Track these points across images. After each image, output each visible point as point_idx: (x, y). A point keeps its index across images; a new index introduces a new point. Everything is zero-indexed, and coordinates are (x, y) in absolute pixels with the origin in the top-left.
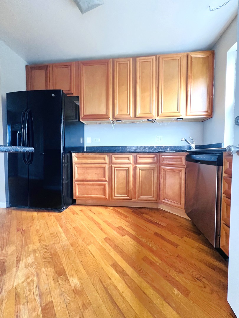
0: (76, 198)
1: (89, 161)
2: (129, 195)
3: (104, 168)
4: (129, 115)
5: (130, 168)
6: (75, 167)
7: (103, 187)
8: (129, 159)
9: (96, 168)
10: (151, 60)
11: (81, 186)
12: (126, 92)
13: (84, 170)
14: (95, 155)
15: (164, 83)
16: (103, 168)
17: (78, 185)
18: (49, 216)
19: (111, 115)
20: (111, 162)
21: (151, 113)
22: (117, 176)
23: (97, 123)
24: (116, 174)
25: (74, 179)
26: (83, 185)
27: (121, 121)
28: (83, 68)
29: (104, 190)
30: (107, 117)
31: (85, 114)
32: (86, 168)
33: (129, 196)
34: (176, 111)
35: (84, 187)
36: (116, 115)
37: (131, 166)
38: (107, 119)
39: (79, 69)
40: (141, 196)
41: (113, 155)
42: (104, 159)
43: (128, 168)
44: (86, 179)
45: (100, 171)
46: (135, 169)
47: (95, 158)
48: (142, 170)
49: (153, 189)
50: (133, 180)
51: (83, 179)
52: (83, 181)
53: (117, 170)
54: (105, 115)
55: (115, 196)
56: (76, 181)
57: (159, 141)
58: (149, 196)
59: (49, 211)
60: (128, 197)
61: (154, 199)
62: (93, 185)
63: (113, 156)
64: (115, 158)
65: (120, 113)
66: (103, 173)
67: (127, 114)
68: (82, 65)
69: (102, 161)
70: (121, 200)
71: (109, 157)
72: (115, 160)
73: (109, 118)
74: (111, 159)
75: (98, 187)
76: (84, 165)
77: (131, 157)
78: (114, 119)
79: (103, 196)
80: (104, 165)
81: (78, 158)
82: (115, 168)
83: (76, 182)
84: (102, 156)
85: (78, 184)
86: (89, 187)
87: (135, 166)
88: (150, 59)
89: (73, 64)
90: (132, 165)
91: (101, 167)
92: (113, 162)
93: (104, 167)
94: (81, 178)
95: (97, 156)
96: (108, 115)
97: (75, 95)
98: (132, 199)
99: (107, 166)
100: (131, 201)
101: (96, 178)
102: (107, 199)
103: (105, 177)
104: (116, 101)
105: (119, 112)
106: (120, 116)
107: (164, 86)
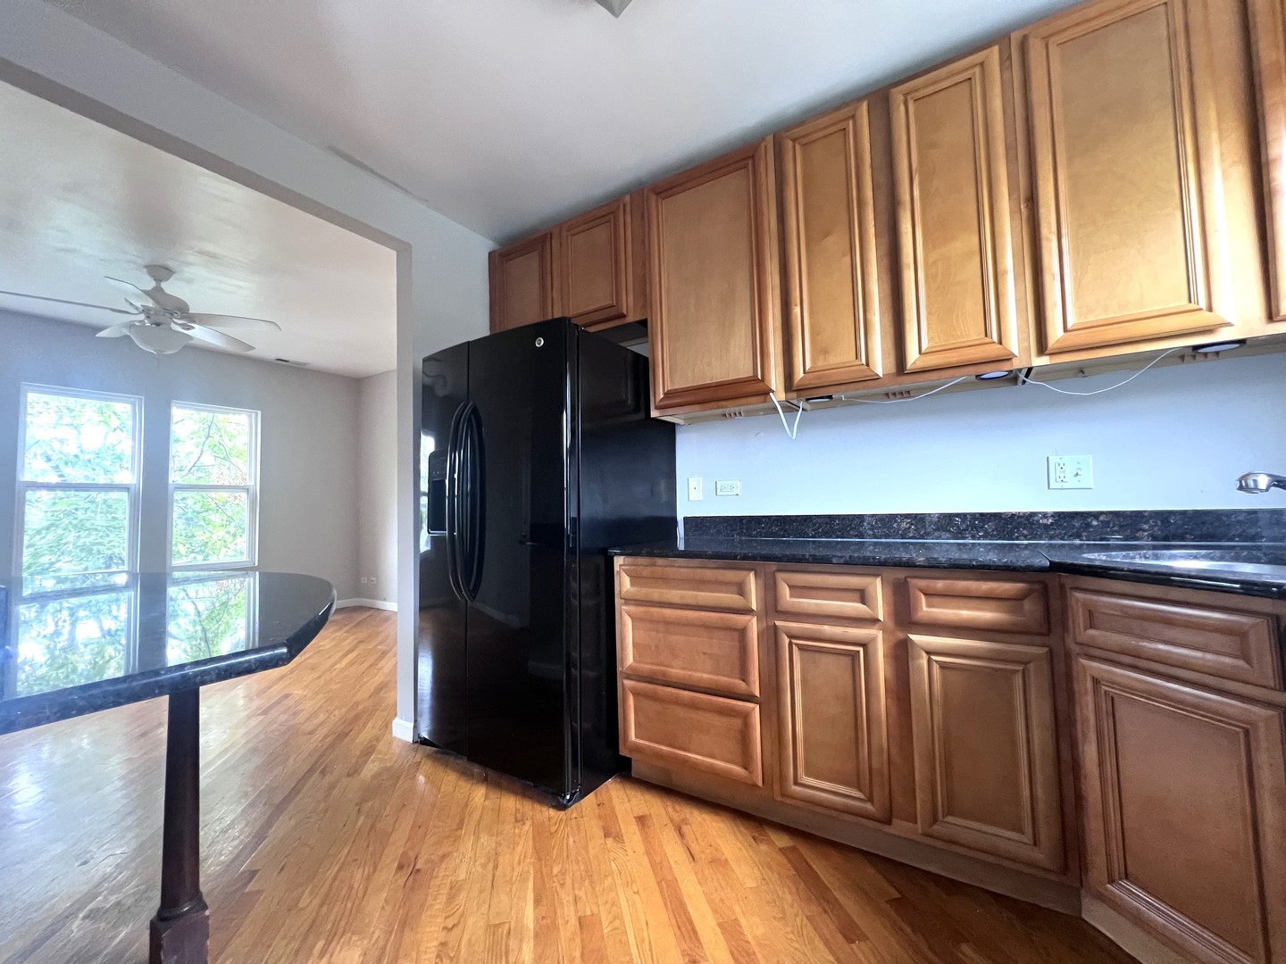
0: (631, 750)
1: (675, 595)
2: (876, 794)
3: (742, 632)
4: (868, 365)
5: (871, 648)
6: (623, 613)
7: (738, 722)
8: (863, 595)
9: (708, 627)
10: (977, 70)
11: (645, 703)
12: (848, 259)
13: (658, 631)
14: (699, 570)
15: (1070, 159)
16: (736, 630)
17: (634, 694)
18: (517, 821)
19: (776, 380)
20: (772, 607)
21: (995, 338)
22: (804, 681)
23: (725, 415)
24: (795, 668)
25: (619, 669)
26: (654, 697)
27: (830, 397)
28: (657, 206)
29: (744, 737)
30: (758, 387)
31: (669, 387)
32: (667, 623)
33: (870, 799)
34: (1183, 303)
35: (657, 707)
36: (802, 375)
37: (880, 635)
38: (761, 398)
39: (646, 215)
40: (950, 819)
41: (778, 571)
42: (741, 589)
43: (864, 645)
44: (664, 674)
45: (723, 646)
46: (901, 654)
47: (700, 584)
48: (943, 666)
49: (1026, 793)
50: (893, 711)
51: (655, 672)
52: (651, 679)
53: (802, 648)
54: (753, 379)
55: (796, 783)
56: (628, 677)
57: (1072, 482)
58: (1006, 828)
59: (524, 793)
60: (869, 806)
61: (1040, 856)
62: (693, 706)
63: (780, 576)
64: (789, 586)
65: (821, 364)
66: (736, 653)
67: (858, 362)
68: (653, 198)
69: (729, 598)
70: (834, 813)
71: (761, 582)
72: (791, 596)
73: (767, 392)
74: (770, 590)
75: (716, 720)
76: (656, 611)
77: (878, 588)
78: (795, 395)
79: (737, 769)
80: (740, 619)
81: (635, 579)
82: (790, 637)
83: (627, 683)
84: (731, 575)
85: (636, 694)
86: (681, 712)
87: (901, 635)
88: (973, 66)
89: (624, 205)
90: (884, 631)
91: (728, 629)
92: (779, 608)
93: (740, 626)
94: (646, 667)
95: (709, 574)
96: (763, 380)
97: (631, 319)
98: (895, 821)
99: (754, 626)
100: (886, 828)
101: (704, 676)
102: (755, 786)
103: (744, 675)
104: (797, 310)
105: (814, 360)
106: (819, 378)
107: (1072, 177)
